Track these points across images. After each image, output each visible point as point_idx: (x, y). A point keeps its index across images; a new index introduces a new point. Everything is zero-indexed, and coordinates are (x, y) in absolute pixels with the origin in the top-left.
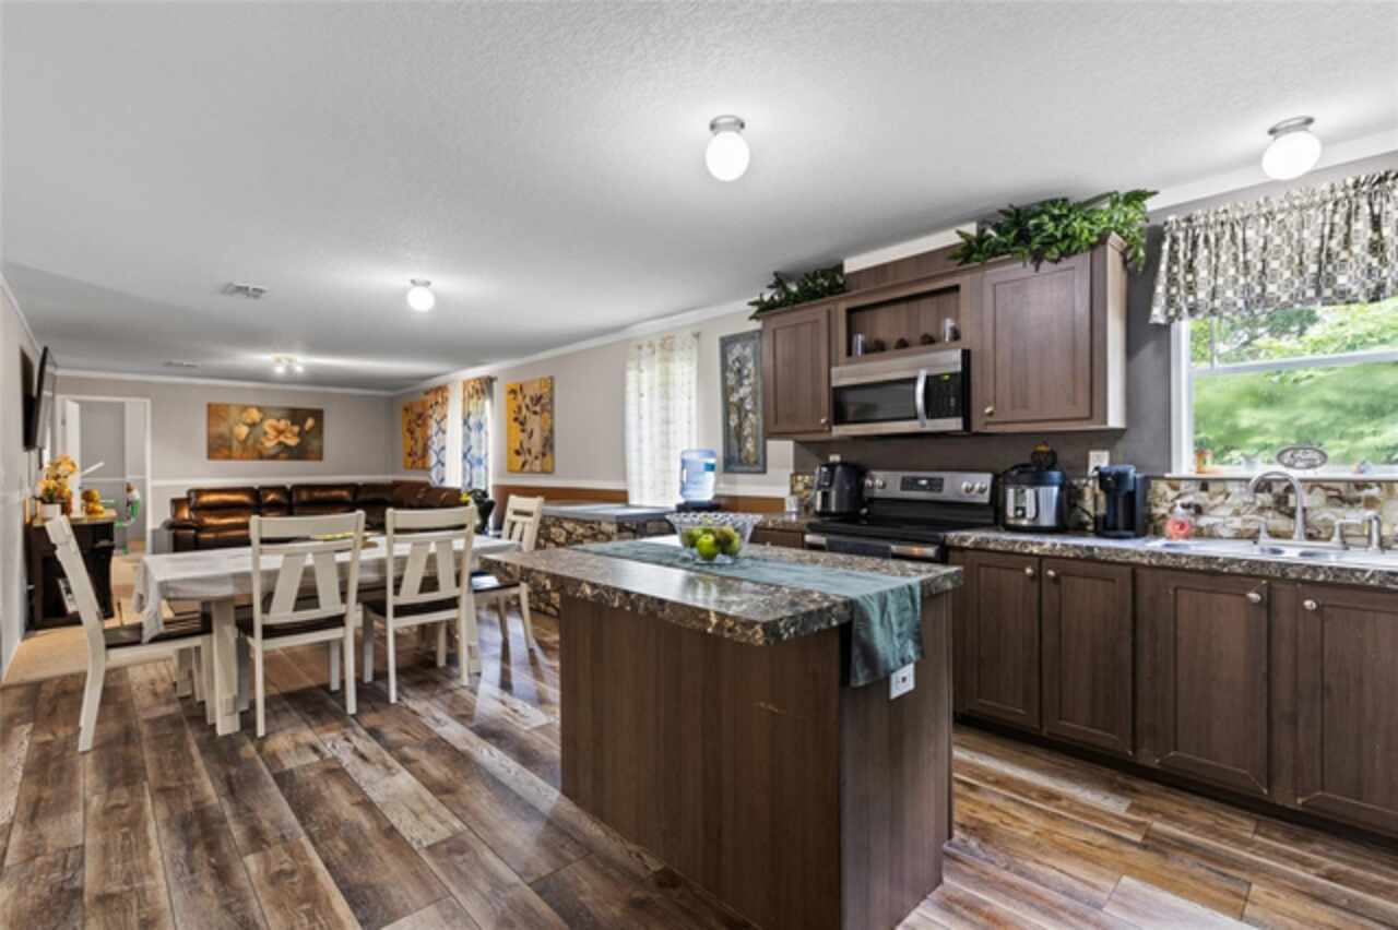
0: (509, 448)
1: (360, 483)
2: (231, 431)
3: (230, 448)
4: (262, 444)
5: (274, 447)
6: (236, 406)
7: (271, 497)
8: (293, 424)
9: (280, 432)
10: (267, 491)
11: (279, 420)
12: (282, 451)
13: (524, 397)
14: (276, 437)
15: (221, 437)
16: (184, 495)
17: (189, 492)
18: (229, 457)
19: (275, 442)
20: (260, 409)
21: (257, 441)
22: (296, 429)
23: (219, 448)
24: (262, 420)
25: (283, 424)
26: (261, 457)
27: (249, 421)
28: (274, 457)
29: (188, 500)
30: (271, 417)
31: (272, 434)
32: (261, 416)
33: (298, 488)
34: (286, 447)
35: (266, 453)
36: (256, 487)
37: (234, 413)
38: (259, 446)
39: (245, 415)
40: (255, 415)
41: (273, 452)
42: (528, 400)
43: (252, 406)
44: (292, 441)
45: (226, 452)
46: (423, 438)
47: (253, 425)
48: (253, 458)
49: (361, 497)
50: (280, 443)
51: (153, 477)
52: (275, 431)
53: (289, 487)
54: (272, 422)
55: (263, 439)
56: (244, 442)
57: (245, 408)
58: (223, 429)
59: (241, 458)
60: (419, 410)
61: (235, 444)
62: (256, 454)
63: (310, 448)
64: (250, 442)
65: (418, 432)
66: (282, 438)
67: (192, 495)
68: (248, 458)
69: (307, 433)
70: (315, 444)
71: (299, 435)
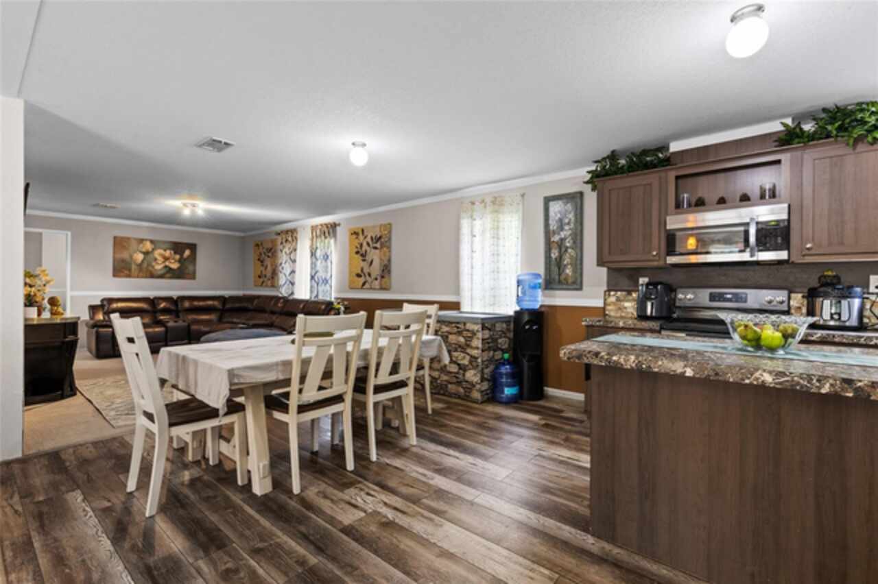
0: (351, 272)
1: (227, 296)
2: (131, 257)
3: (130, 270)
4: (153, 267)
5: (161, 270)
6: (135, 239)
7: (162, 305)
8: (175, 253)
9: (166, 259)
10: (160, 301)
11: (165, 250)
12: (167, 272)
13: (366, 237)
14: (164, 262)
15: (123, 261)
16: (98, 303)
17: (102, 301)
18: (129, 276)
19: (162, 266)
20: (152, 242)
21: (149, 265)
22: (178, 257)
23: (121, 269)
24: (153, 249)
25: (168, 253)
26: (152, 276)
27: (144, 250)
28: (161, 277)
29: (102, 306)
30: (160, 248)
31: (160, 259)
32: (153, 247)
33: (183, 298)
34: (170, 270)
35: (155, 273)
36: (152, 297)
37: (134, 245)
38: (150, 268)
39: (141, 245)
40: (148, 246)
41: (160, 273)
42: (369, 239)
43: (146, 240)
44: (175, 266)
45: (126, 272)
46: (272, 265)
47: (146, 253)
48: (146, 277)
49: (228, 306)
50: (166, 267)
51: (72, 289)
52: (162, 258)
53: (175, 298)
54: (162, 251)
55: (154, 264)
56: (140, 265)
57: (141, 241)
58: (125, 255)
59: (138, 277)
60: (270, 246)
61: (134, 267)
62: (148, 275)
63: (187, 271)
64: (145, 265)
65: (268, 262)
66: (167, 263)
67: (105, 303)
68: (142, 277)
69: (185, 260)
70: (191, 268)
71: (179, 261)
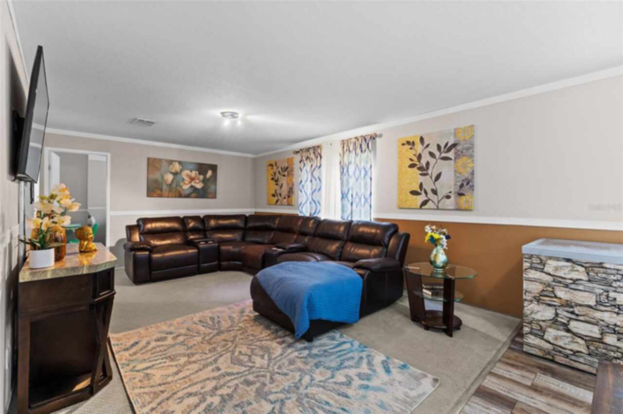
2: (162, 178)
3: (161, 190)
4: (181, 187)
5: (188, 189)
6: (166, 161)
7: (192, 224)
8: (200, 173)
9: (192, 179)
10: (190, 220)
11: (191, 171)
12: (193, 192)
14: (190, 182)
15: (155, 181)
16: (134, 223)
17: (138, 220)
18: (161, 196)
19: (189, 185)
20: (180, 163)
21: (178, 185)
22: (202, 177)
23: (154, 189)
24: (181, 170)
25: (193, 173)
26: (180, 195)
27: (173, 171)
28: (188, 196)
29: (138, 227)
30: (187, 169)
32: (181, 168)
33: (209, 217)
34: (195, 190)
35: (183, 193)
36: (182, 217)
37: (165, 166)
38: (178, 188)
39: (171, 166)
40: (177, 167)
41: (188, 192)
43: (175, 161)
44: (199, 186)
45: (159, 192)
46: (288, 184)
47: (175, 174)
48: (175, 197)
49: (250, 224)
50: (192, 186)
52: (189, 179)
53: (202, 216)
54: (188, 172)
55: (182, 184)
56: (170, 185)
57: (171, 162)
58: (157, 176)
59: (168, 197)
60: (285, 165)
61: (165, 187)
62: (177, 195)
63: (209, 191)
64: (174, 185)
65: (284, 181)
66: (193, 184)
67: (141, 223)
68: (172, 197)
69: (208, 180)
70: (212, 188)
71: (203, 181)
